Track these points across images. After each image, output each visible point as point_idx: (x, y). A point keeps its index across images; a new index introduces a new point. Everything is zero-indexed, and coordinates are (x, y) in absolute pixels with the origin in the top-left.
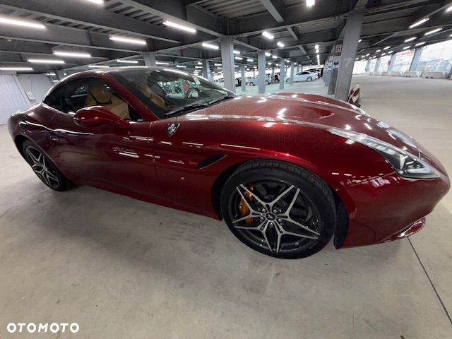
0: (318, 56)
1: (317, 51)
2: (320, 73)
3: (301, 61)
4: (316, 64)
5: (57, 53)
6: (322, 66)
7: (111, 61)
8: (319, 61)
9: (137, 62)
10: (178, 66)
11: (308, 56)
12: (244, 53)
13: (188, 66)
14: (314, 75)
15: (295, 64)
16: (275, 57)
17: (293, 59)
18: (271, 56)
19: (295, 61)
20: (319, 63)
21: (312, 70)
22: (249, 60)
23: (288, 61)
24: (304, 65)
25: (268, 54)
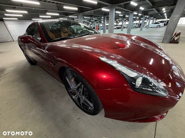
0: (165, 14)
1: (165, 12)
2: (166, 23)
3: (156, 17)
4: (164, 18)
5: (47, 14)
6: (168, 19)
7: (67, 17)
8: (166, 16)
9: (77, 17)
10: (94, 19)
11: (159, 14)
12: (123, 13)
13: (98, 19)
14: (162, 24)
15: (152, 18)
16: (140, 15)
17: (151, 16)
18: (138, 14)
19: (152, 17)
20: (166, 18)
21: (161, 22)
22: (126, 16)
23: (148, 17)
24: (157, 19)
25: (135, 13)
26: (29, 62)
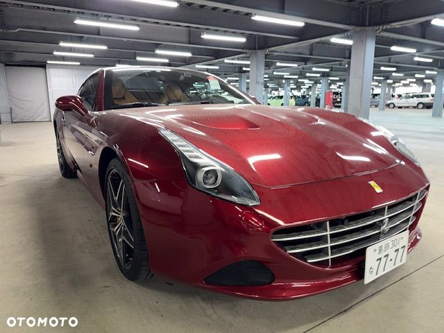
9: (249, 63)
10: (314, 69)
13: (333, 70)
26: (61, 166)
